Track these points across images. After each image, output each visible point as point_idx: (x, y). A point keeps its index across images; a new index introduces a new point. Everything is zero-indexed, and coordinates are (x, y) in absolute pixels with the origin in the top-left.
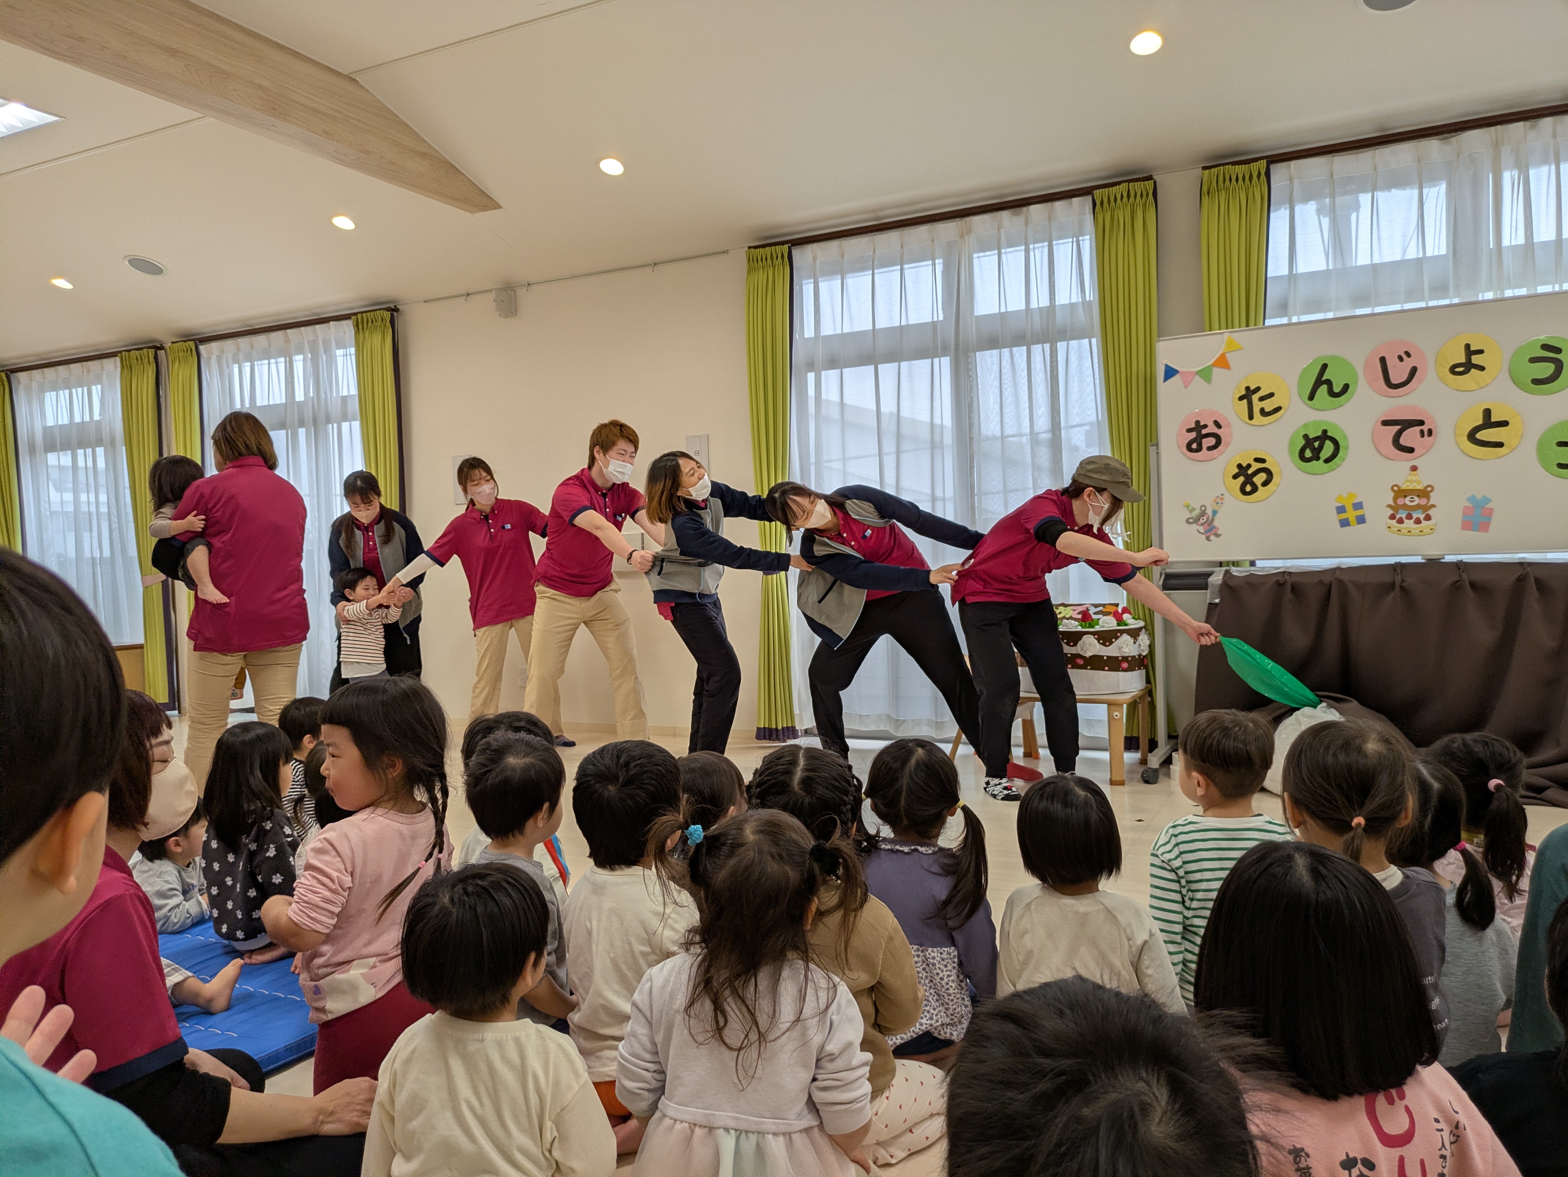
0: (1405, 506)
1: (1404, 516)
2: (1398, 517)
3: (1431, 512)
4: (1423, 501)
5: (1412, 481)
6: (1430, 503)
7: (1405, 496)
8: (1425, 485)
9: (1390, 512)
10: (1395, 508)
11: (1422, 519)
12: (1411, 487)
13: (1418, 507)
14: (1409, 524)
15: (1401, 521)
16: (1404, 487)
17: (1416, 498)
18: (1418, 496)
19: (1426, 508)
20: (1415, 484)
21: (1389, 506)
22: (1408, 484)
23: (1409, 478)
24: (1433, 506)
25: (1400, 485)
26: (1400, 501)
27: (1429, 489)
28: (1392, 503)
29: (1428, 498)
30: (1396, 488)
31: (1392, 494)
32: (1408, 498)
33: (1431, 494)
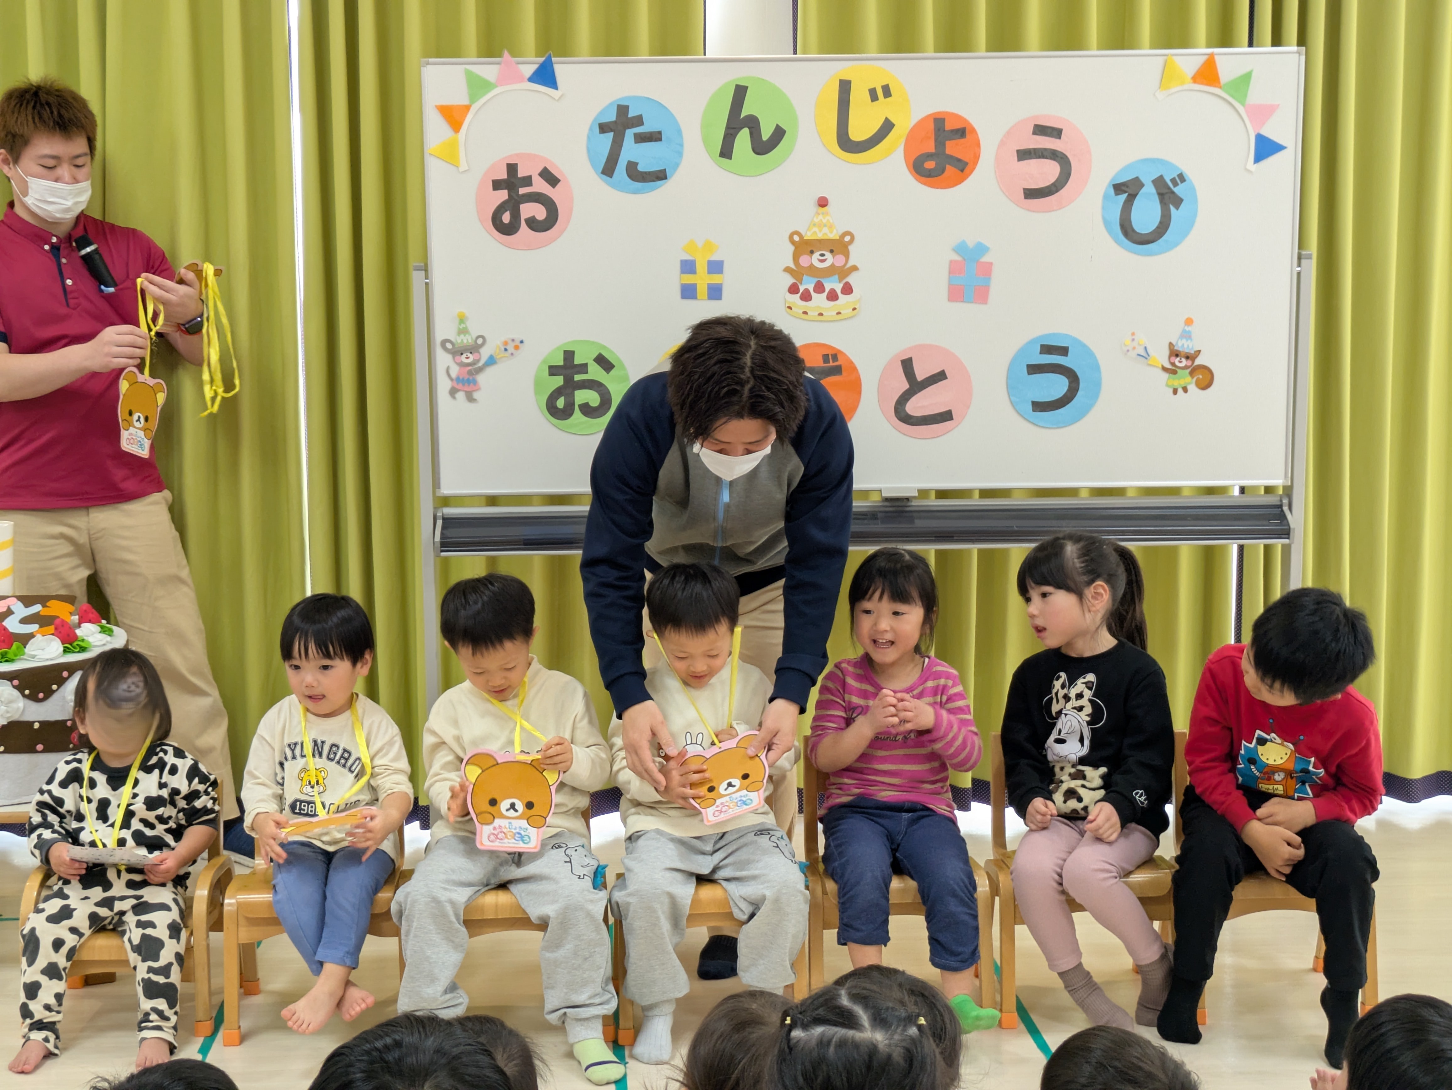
0: (812, 270)
1: (811, 287)
2: (802, 289)
3: (851, 279)
4: (840, 260)
5: (821, 225)
6: (850, 264)
7: (812, 252)
8: (841, 232)
9: (790, 280)
10: (796, 272)
11: (839, 292)
12: (820, 236)
13: (831, 271)
14: (819, 300)
15: (806, 297)
16: (808, 236)
17: (828, 255)
18: (832, 251)
19: (843, 272)
20: (825, 230)
21: (787, 270)
22: (816, 229)
23: (816, 220)
24: (855, 268)
25: (803, 234)
26: (804, 261)
27: (847, 239)
28: (792, 266)
29: (847, 255)
30: (796, 238)
31: (792, 248)
32: (816, 256)
33: (851, 248)
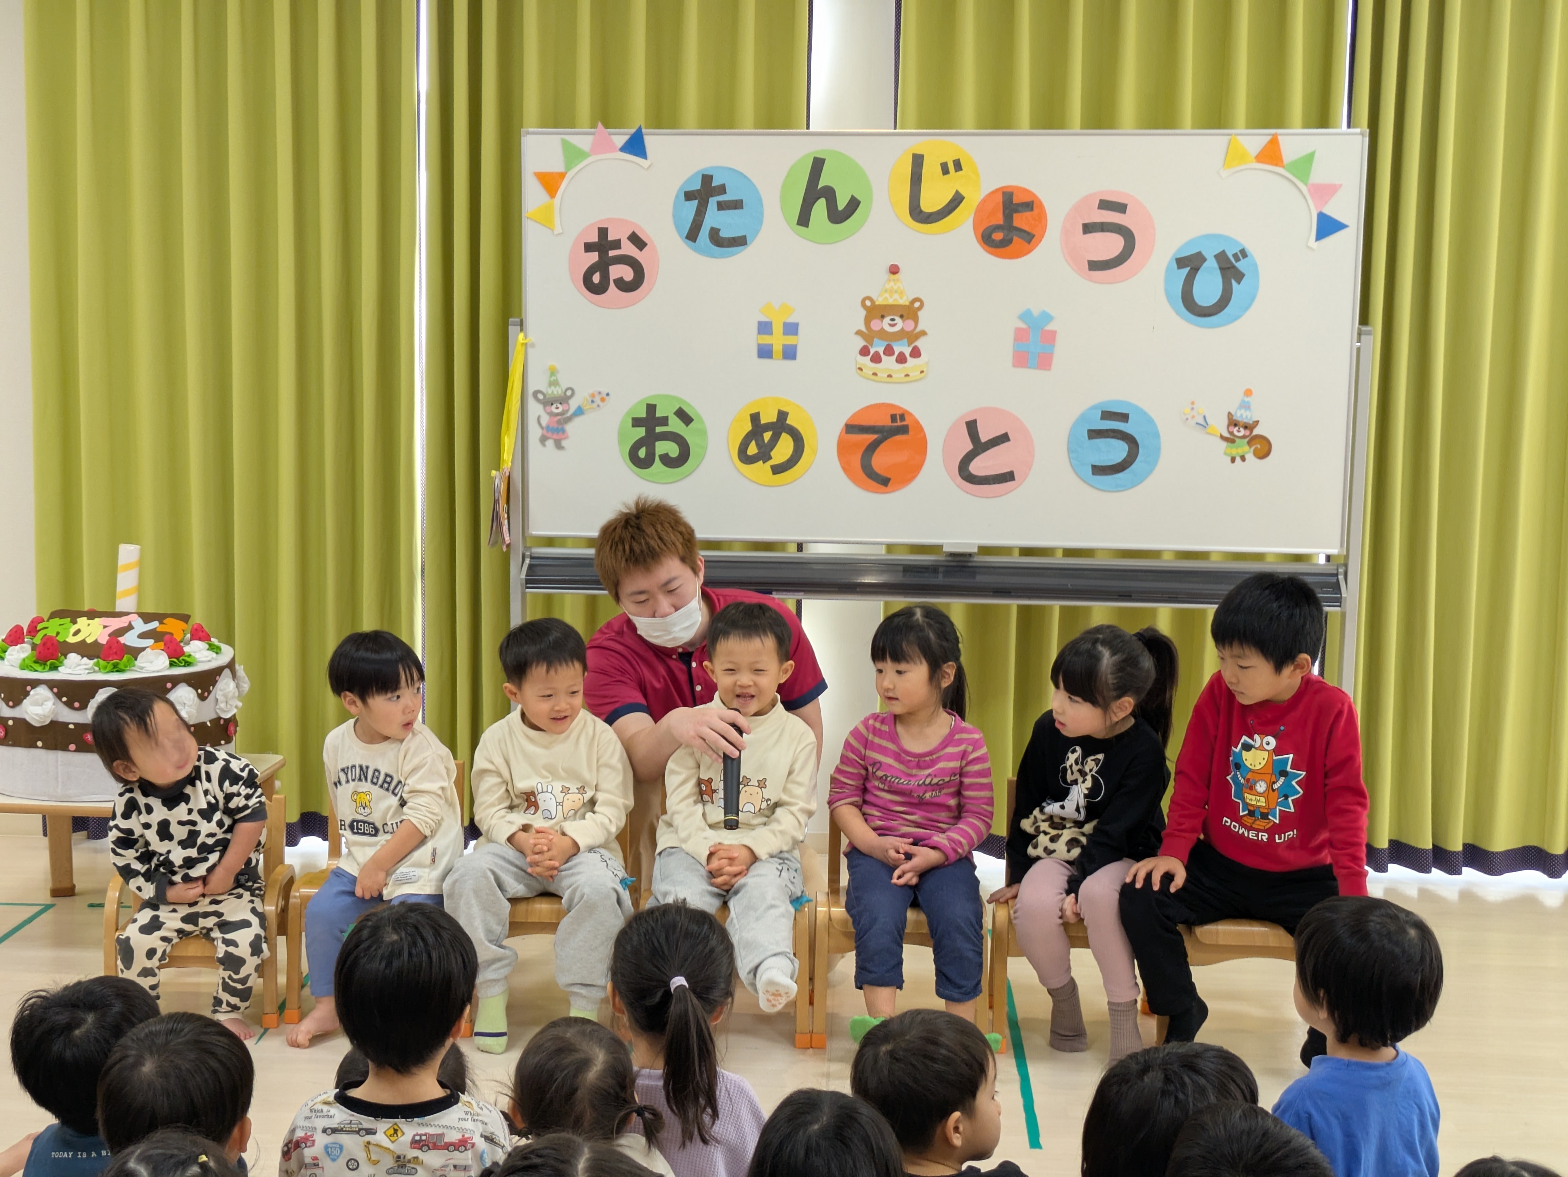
0: (882, 335)
1: (881, 350)
2: (872, 351)
3: (920, 343)
4: (909, 325)
5: (892, 292)
6: (919, 329)
7: (883, 317)
8: (911, 298)
9: (861, 343)
10: (868, 335)
11: (907, 355)
12: (891, 302)
13: (901, 335)
14: (889, 362)
15: (876, 359)
16: (880, 301)
17: (898, 320)
18: (902, 316)
19: (912, 337)
20: (896, 296)
21: (859, 333)
22: (887, 295)
23: (888, 286)
24: (923, 333)
25: (875, 298)
26: (876, 325)
27: (917, 305)
28: (864, 329)
29: (916, 321)
31: (863, 313)
32: (887, 320)
33: (920, 313)
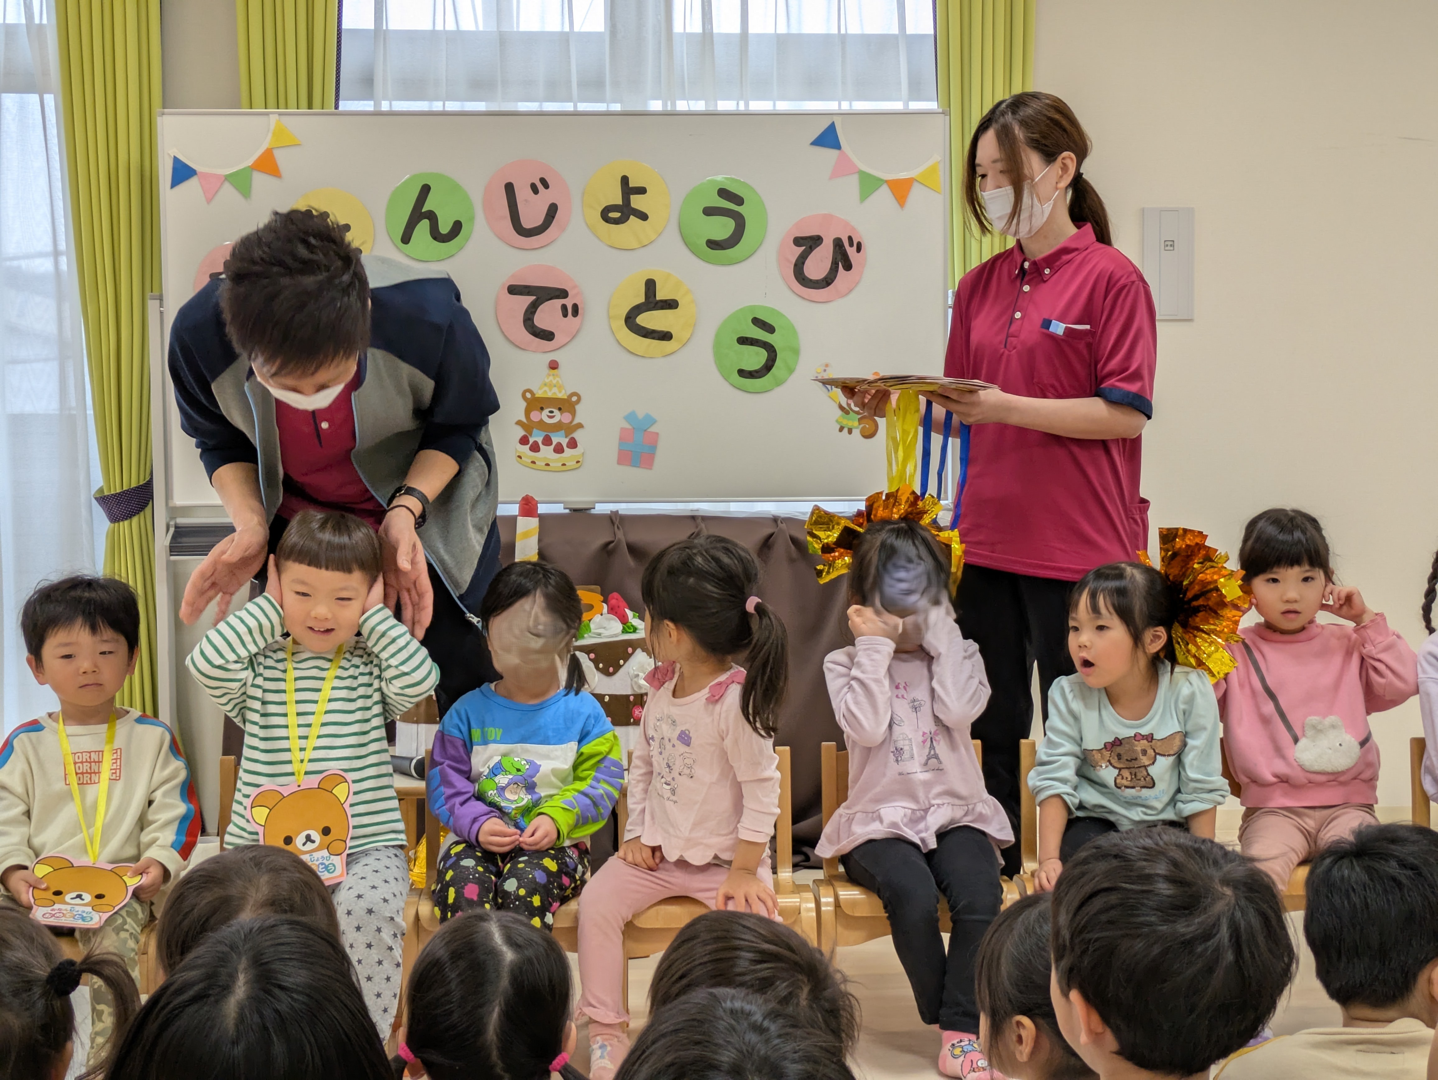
0: (541, 426)
1: (540, 440)
2: (531, 441)
3: (577, 435)
4: (566, 418)
5: (551, 386)
6: (575, 422)
7: (542, 409)
8: (569, 392)
9: (521, 432)
10: (528, 426)
11: (565, 445)
12: (550, 395)
13: (558, 427)
14: (547, 452)
15: (535, 448)
16: (539, 394)
17: (556, 412)
18: (560, 409)
19: (570, 428)
20: (555, 390)
21: (519, 423)
22: (546, 388)
23: (547, 381)
24: (580, 426)
25: (535, 391)
26: (535, 416)
27: (574, 399)
28: (524, 420)
29: (573, 413)
30: (528, 395)
31: (523, 404)
32: (546, 412)
33: (577, 407)
